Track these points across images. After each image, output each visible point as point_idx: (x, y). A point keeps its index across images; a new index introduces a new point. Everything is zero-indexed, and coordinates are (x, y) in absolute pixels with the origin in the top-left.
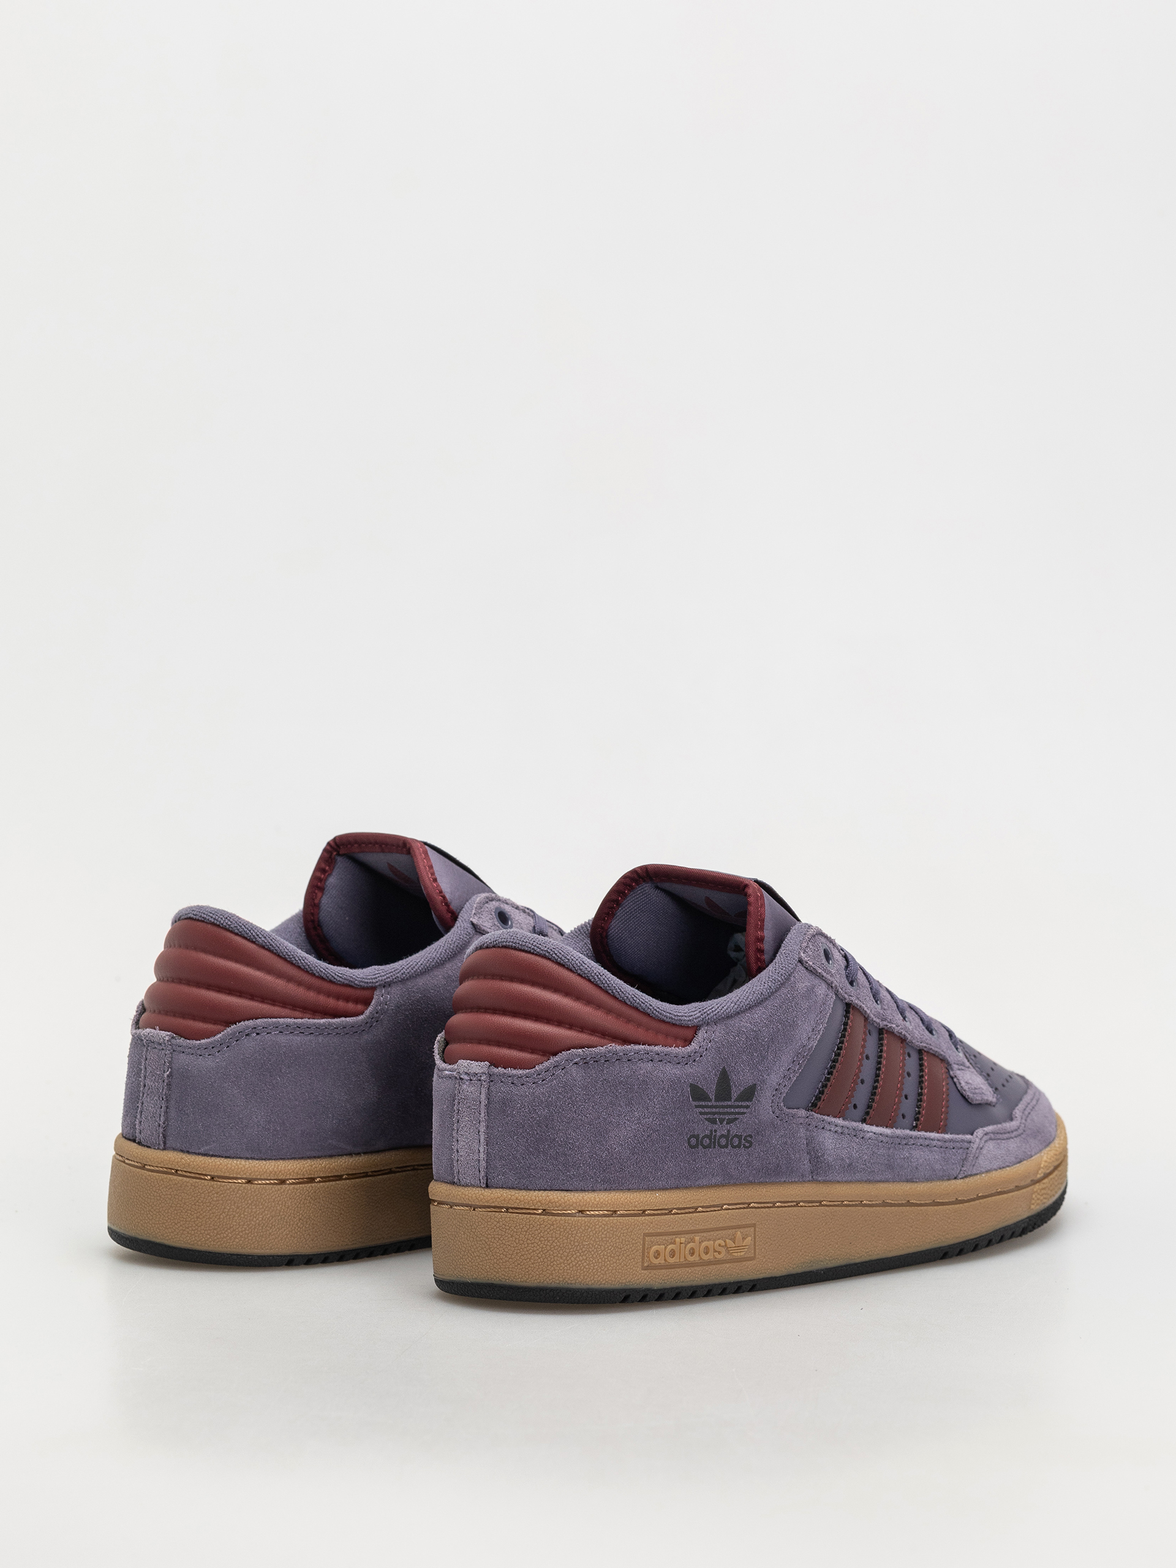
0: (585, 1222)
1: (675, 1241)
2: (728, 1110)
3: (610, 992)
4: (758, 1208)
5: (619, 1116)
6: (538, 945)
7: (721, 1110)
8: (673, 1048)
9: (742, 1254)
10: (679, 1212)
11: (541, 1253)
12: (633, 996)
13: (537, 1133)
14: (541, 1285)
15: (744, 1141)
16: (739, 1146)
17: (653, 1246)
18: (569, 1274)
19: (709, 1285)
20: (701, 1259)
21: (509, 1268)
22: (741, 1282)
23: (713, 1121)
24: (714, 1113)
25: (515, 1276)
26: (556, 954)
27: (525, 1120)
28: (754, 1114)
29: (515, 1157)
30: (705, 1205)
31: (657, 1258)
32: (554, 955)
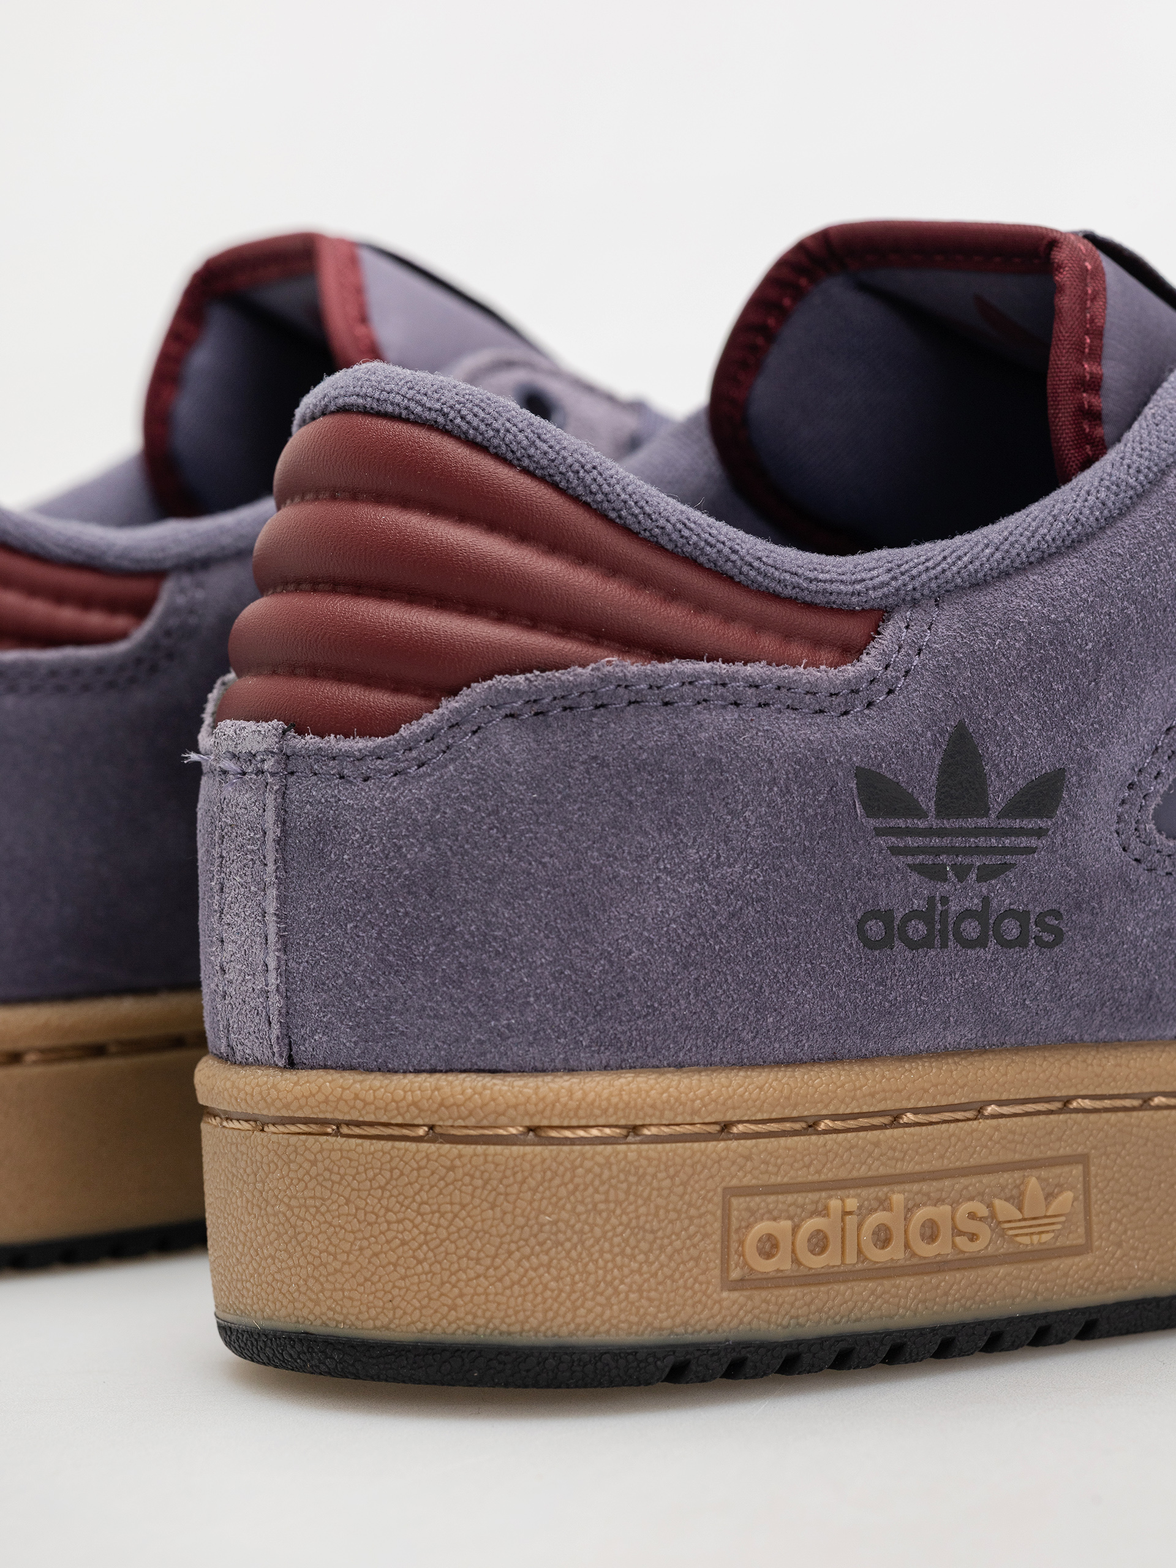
0: (544, 1161)
1: (826, 1208)
2: (982, 842)
3: (613, 515)
4: (1095, 1111)
5: (639, 859)
6: (418, 397)
7: (958, 842)
8: (801, 669)
9: (1045, 1238)
10: (839, 1124)
11: (425, 1248)
12: (679, 526)
13: (407, 914)
14: (428, 1337)
15: (1034, 928)
16: (1021, 942)
17: (756, 1222)
18: (503, 1307)
19: (944, 1327)
20: (914, 1255)
21: (343, 1290)
22: (1046, 1315)
23: (935, 873)
24: (937, 851)
25: (360, 1312)
26: (463, 418)
27: (372, 878)
28: (1062, 851)
29: (350, 982)
30: (921, 1104)
31: (769, 1256)
32: (458, 420)
